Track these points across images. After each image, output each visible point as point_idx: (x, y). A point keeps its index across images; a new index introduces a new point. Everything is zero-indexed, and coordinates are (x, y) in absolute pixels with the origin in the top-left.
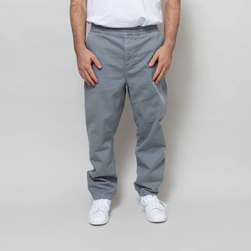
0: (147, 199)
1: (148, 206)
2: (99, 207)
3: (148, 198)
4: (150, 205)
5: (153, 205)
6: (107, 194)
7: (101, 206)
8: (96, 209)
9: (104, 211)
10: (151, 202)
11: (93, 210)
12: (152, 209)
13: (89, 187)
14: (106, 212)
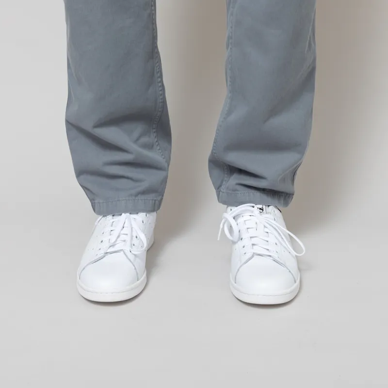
0: (241, 220)
1: (240, 244)
2: (113, 241)
3: (246, 217)
4: (246, 242)
5: (254, 241)
6: (136, 195)
7: (123, 237)
8: (105, 247)
9: (129, 254)
10: (252, 232)
11: (94, 249)
12: (249, 255)
13: (80, 173)
14: (135, 255)
